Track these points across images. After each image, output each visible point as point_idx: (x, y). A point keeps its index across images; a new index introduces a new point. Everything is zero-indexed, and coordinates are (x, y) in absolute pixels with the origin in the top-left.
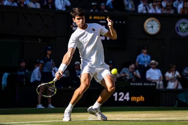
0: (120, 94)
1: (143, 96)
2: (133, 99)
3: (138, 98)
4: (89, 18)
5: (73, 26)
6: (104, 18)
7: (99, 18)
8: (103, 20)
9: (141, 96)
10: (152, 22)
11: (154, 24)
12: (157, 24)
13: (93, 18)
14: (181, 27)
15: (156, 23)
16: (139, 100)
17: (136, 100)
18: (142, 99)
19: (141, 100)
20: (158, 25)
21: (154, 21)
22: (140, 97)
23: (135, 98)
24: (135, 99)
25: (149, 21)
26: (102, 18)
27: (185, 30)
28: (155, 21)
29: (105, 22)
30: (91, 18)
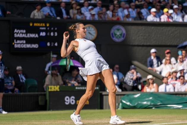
6: (44, 25)
7: (39, 25)
8: (43, 27)
10: (89, 28)
11: (91, 30)
13: (33, 25)
15: (93, 29)
20: (94, 32)
21: (91, 28)
26: (42, 25)
28: (92, 27)
29: (45, 28)
30: (31, 25)
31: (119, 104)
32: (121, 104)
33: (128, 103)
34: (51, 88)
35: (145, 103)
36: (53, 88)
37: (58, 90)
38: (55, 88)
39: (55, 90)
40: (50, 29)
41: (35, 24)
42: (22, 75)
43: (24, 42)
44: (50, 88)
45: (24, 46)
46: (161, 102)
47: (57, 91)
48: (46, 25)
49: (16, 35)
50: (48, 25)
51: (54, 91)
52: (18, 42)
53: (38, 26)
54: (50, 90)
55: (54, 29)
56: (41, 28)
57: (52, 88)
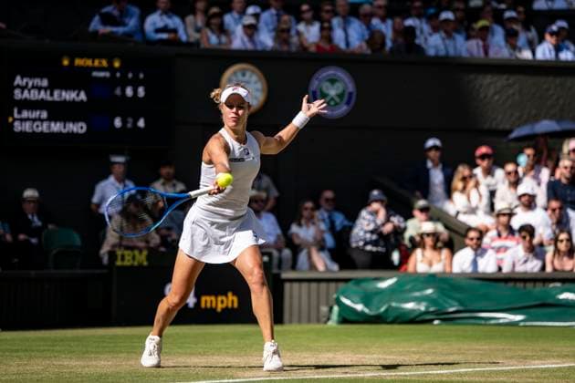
1: (234, 294)
2: (207, 301)
3: (220, 298)
4: (61, 62)
6: (104, 63)
7: (89, 63)
8: (101, 69)
9: (230, 294)
10: (244, 75)
11: (248, 82)
12: (256, 83)
13: (72, 62)
14: (325, 90)
15: (254, 78)
16: (224, 305)
17: (214, 305)
18: (233, 302)
19: (230, 305)
20: (259, 86)
21: (248, 74)
22: (227, 296)
23: (213, 298)
24: (211, 302)
25: (235, 73)
26: (100, 63)
27: (338, 100)
28: (253, 72)
29: (107, 74)
30: (66, 62)
31: (331, 309)
32: (336, 309)
33: (359, 307)
34: (123, 258)
35: (410, 306)
36: (130, 258)
37: (145, 263)
38: (134, 258)
39: (136, 263)
40: (124, 75)
41: (78, 62)
43: (44, 115)
44: (119, 258)
45: (44, 128)
46: (461, 302)
47: (141, 266)
48: (110, 63)
49: (18, 94)
50: (117, 64)
51: (132, 267)
52: (25, 114)
53: (88, 67)
54: (119, 263)
55: (136, 76)
56: (95, 74)
57: (127, 258)
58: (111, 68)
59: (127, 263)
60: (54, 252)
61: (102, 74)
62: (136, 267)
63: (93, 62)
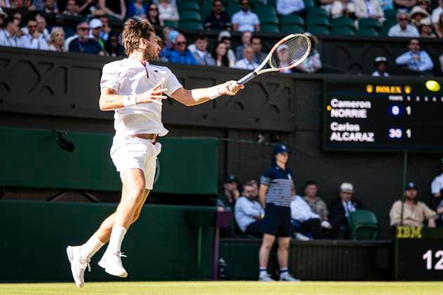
0: (438, 255)
4: (365, 90)
5: (332, 108)
13: (374, 90)
29: (400, 98)
30: (369, 90)
34: (403, 232)
36: (408, 232)
37: (420, 236)
38: (411, 232)
39: (412, 236)
40: (413, 98)
41: (379, 89)
42: (350, 203)
43: (357, 128)
44: (400, 232)
45: (353, 137)
47: (416, 239)
48: (403, 90)
49: (335, 113)
50: (408, 90)
52: (341, 127)
54: (400, 236)
56: (391, 98)
57: (405, 232)
58: (403, 94)
59: (406, 235)
60: (357, 227)
61: (396, 98)
62: (412, 239)
63: (390, 89)
